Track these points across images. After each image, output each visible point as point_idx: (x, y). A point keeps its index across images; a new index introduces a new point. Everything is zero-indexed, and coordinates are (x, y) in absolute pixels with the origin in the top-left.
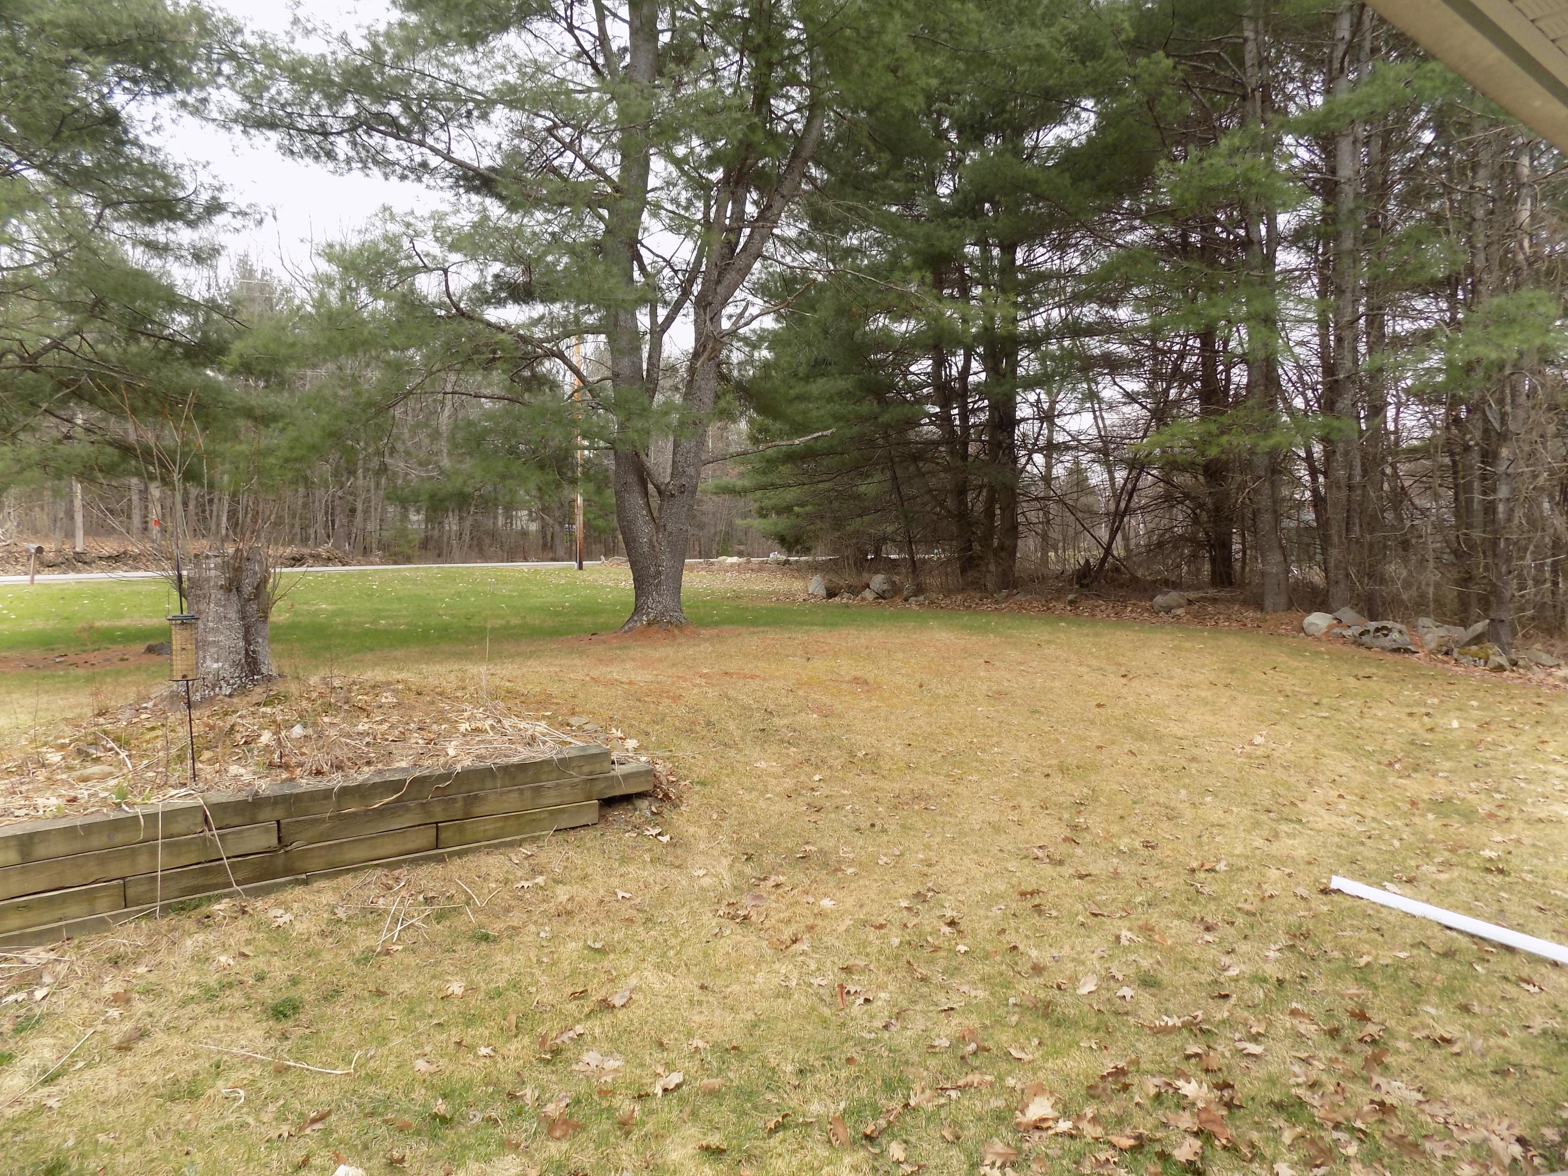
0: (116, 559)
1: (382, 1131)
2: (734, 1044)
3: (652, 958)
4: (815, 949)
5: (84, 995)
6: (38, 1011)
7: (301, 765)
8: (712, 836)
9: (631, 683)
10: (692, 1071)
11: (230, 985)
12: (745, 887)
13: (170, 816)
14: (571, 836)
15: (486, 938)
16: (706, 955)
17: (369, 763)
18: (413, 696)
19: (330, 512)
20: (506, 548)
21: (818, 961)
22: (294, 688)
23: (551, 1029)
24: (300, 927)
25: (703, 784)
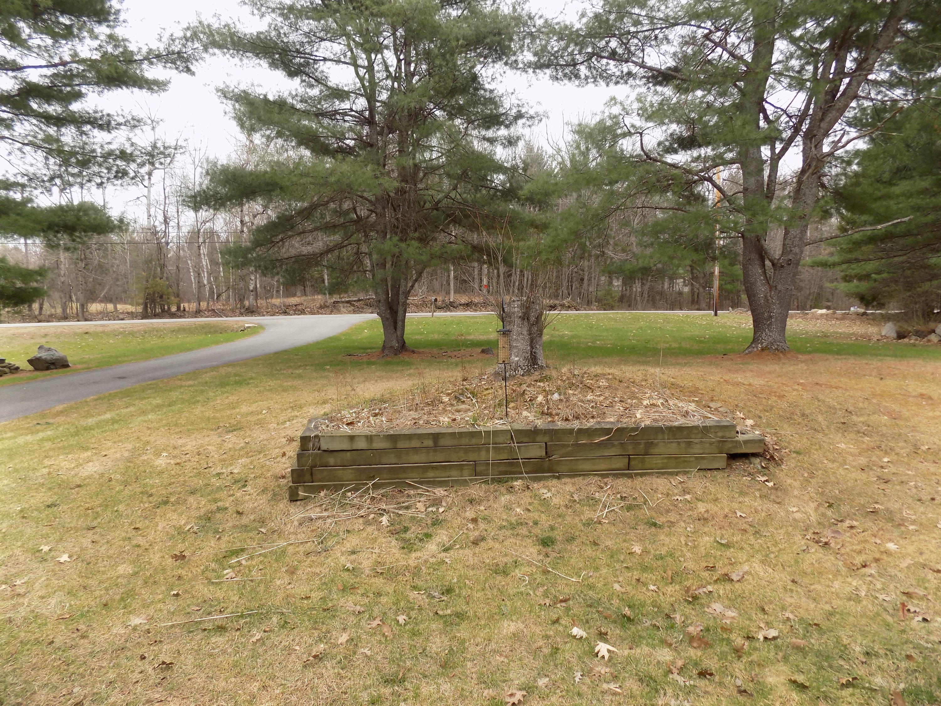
0: (467, 306)
1: (596, 616)
2: (816, 622)
3: (759, 556)
4: (881, 575)
5: (458, 515)
6: (440, 518)
7: (558, 414)
8: (803, 487)
9: (750, 385)
10: (785, 632)
11: (521, 524)
12: (826, 524)
13: (496, 433)
14: (709, 474)
15: (655, 525)
16: (797, 562)
17: (593, 417)
18: (617, 383)
19: (570, 281)
20: (669, 302)
21: (883, 584)
22: (554, 374)
23: (693, 584)
24: (556, 501)
25: (798, 453)
